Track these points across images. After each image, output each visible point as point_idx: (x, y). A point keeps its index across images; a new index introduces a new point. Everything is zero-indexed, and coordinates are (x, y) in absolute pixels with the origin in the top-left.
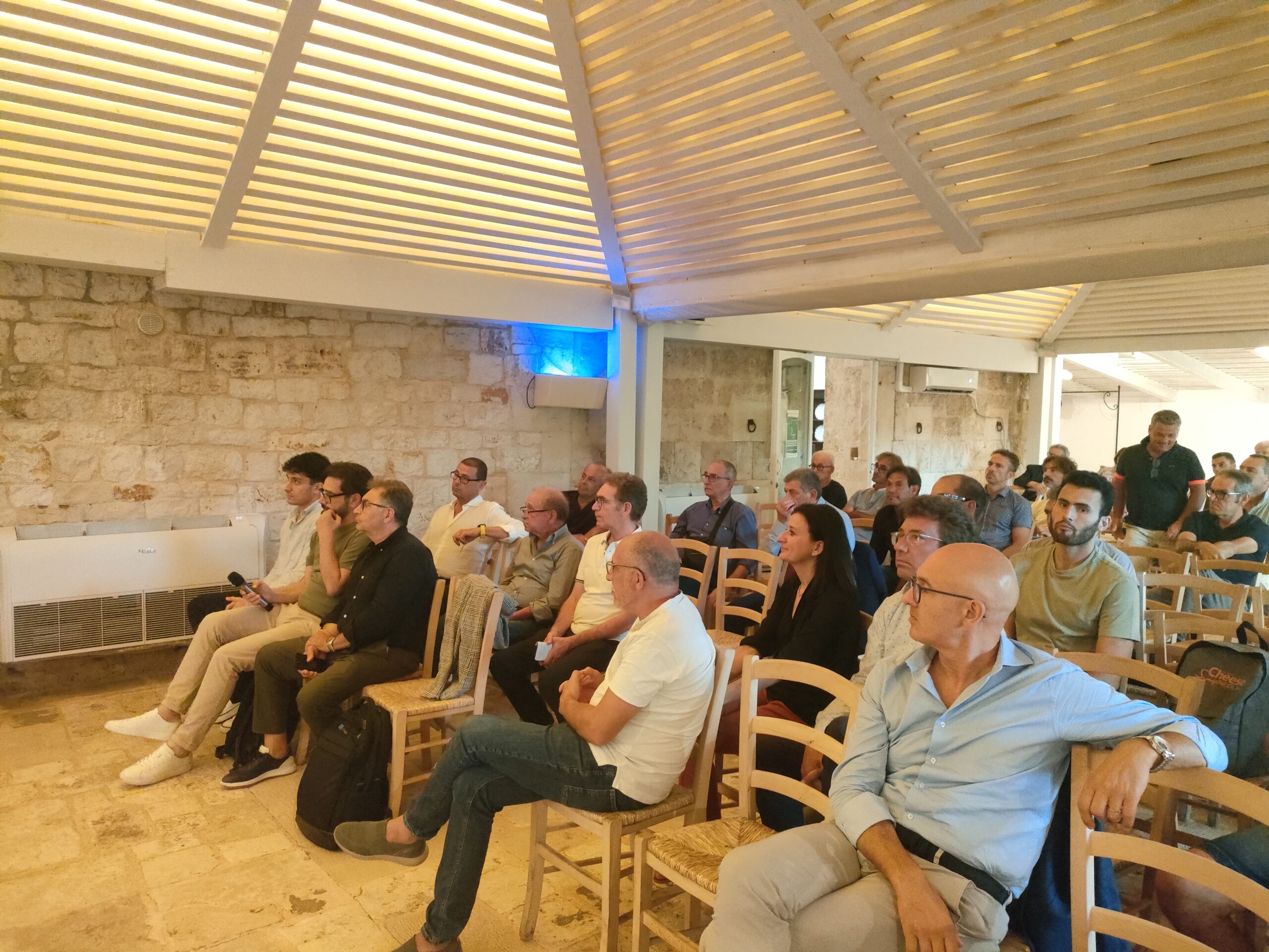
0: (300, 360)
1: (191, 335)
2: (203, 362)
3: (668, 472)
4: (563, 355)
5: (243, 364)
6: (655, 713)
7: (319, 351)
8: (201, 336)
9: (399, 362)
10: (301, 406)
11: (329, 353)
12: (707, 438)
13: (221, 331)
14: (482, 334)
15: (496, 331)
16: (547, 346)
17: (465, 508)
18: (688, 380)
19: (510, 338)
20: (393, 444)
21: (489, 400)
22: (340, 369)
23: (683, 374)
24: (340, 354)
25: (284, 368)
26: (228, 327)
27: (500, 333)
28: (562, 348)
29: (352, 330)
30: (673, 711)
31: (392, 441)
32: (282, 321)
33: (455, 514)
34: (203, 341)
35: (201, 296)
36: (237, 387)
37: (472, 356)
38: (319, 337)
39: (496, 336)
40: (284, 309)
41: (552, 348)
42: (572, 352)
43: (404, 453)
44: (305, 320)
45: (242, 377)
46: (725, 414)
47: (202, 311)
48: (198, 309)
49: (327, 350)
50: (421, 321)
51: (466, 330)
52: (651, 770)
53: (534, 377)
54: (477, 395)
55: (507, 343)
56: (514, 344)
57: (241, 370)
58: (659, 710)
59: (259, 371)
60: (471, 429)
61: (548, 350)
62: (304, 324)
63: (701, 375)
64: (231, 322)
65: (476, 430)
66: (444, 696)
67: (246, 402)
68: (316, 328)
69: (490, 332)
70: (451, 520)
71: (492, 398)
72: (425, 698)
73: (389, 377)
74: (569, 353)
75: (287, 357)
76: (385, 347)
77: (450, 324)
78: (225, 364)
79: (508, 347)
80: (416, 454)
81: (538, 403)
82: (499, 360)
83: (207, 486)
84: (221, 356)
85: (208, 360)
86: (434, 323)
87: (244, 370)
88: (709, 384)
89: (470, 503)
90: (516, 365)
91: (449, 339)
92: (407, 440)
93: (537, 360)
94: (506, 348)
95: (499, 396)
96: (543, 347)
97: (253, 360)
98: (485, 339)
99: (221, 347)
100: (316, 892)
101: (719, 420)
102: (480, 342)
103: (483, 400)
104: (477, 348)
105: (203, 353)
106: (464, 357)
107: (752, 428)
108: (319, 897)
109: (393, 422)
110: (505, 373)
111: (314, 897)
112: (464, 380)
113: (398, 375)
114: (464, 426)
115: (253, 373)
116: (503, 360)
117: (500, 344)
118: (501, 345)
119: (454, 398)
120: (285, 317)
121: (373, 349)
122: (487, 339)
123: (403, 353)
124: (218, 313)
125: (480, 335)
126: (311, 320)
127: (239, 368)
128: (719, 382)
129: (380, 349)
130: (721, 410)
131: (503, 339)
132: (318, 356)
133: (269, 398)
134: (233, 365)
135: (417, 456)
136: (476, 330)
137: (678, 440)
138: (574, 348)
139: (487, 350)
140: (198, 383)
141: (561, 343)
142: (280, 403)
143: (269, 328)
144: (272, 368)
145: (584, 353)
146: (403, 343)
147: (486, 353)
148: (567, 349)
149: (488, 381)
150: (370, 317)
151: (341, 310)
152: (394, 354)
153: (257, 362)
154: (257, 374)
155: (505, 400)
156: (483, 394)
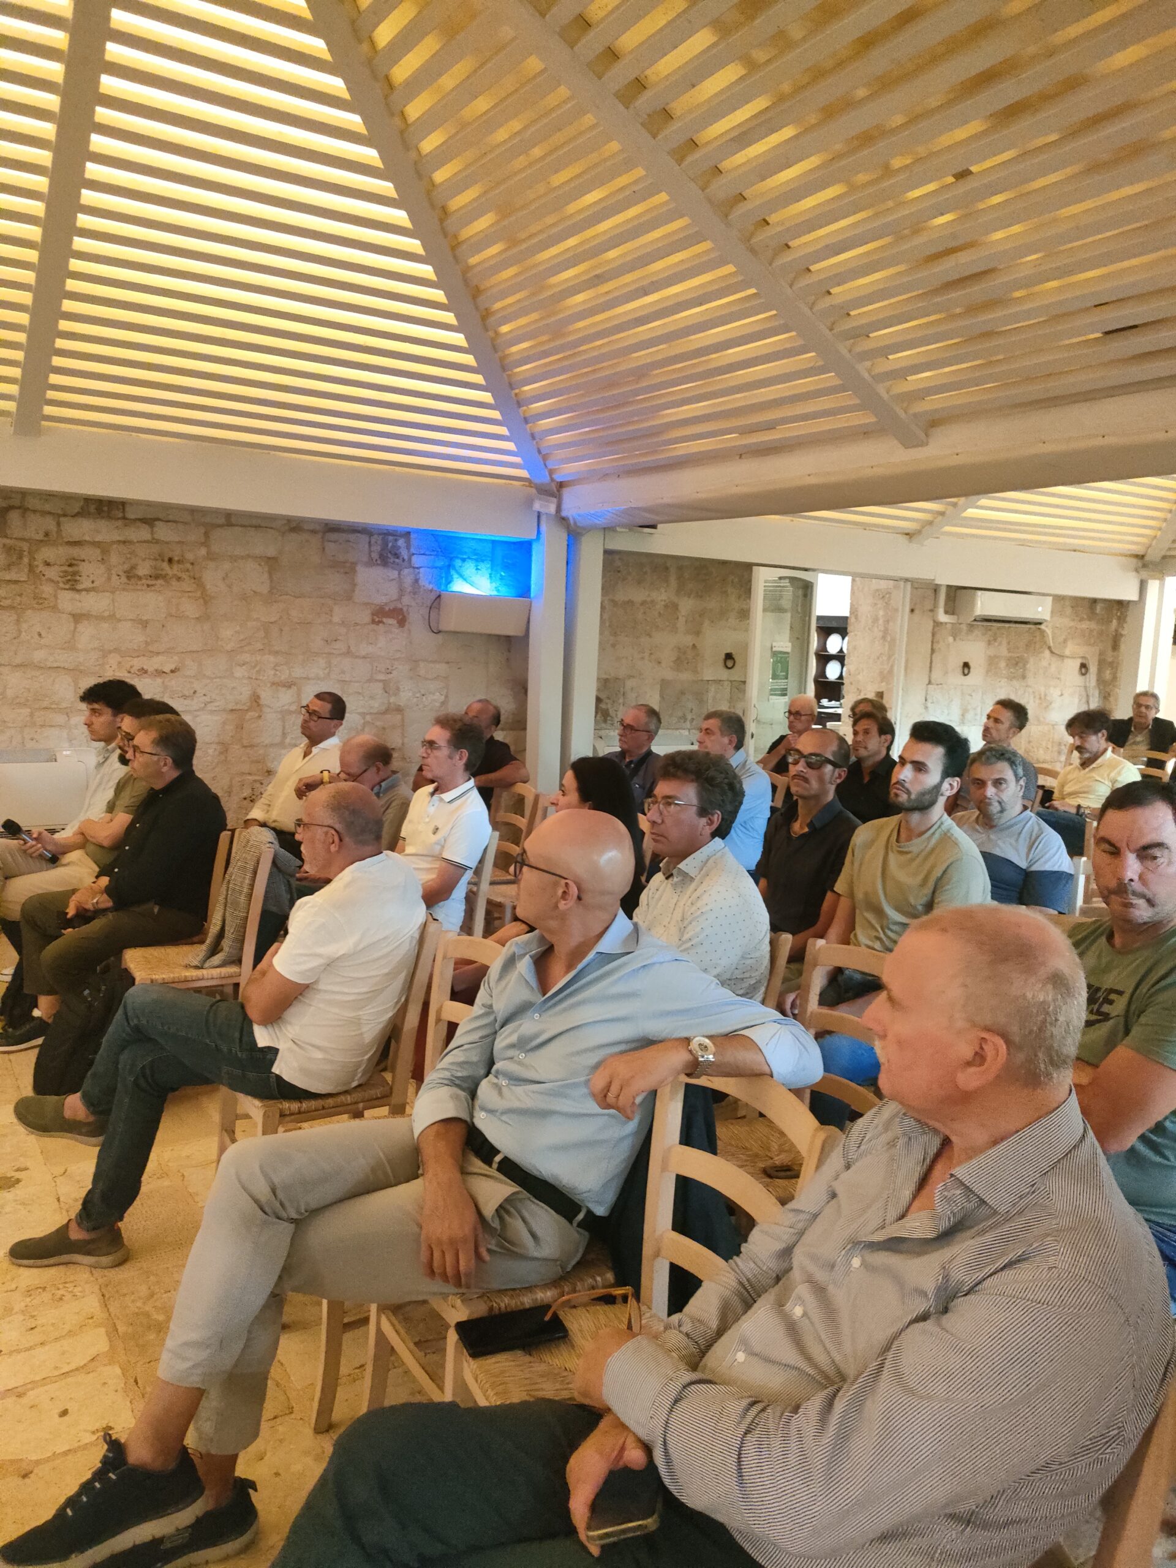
0: (143, 570)
1: (11, 538)
2: (26, 570)
4: (477, 569)
5: (74, 574)
6: (326, 991)
7: (166, 559)
8: (23, 539)
9: (266, 576)
10: (144, 624)
11: (179, 562)
12: (669, 675)
13: (47, 534)
14: (373, 541)
15: (391, 538)
16: (457, 558)
17: (315, 750)
18: (643, 603)
19: (408, 548)
20: (258, 672)
21: (381, 622)
22: (193, 581)
23: (638, 595)
24: (192, 564)
25: (124, 579)
26: (55, 529)
27: (396, 540)
28: (476, 560)
29: (206, 535)
30: (346, 990)
31: (257, 669)
32: (120, 523)
33: (305, 757)
34: (25, 546)
35: (24, 493)
36: (67, 600)
37: (360, 569)
38: (167, 543)
39: (390, 545)
40: (124, 509)
41: (464, 560)
42: (489, 566)
43: (273, 684)
44: (149, 522)
45: (73, 589)
46: (694, 645)
47: (24, 510)
48: (19, 508)
49: (176, 559)
50: (294, 526)
51: (352, 537)
52: (319, 1055)
53: (439, 596)
54: (365, 616)
55: (404, 553)
56: (413, 554)
57: (72, 580)
58: (329, 988)
59: (93, 582)
60: (357, 657)
61: (458, 563)
62: (147, 527)
63: (662, 596)
64: (59, 524)
65: (364, 657)
66: (207, 965)
67: (77, 618)
68: (163, 532)
69: (383, 539)
70: (300, 763)
71: (384, 620)
72: (187, 966)
73: (255, 592)
74: (485, 567)
75: (126, 567)
76: (249, 556)
77: (331, 529)
78: (52, 573)
79: (406, 557)
80: (288, 685)
81: (442, 627)
82: (394, 574)
83: (32, 715)
84: (48, 564)
85: (31, 568)
86: (311, 527)
87: (76, 581)
88: (673, 607)
89: (321, 745)
90: (417, 581)
91: (331, 547)
92: (277, 668)
93: (443, 575)
94: (404, 560)
95: (393, 618)
96: (451, 559)
97: (85, 568)
98: (377, 548)
99: (47, 553)
100: (18, 1170)
101: (685, 653)
102: (370, 552)
103: (373, 622)
104: (365, 559)
105: (26, 560)
106: (349, 570)
107: (730, 663)
108: (18, 1175)
109: (259, 646)
110: (402, 591)
111: (13, 1174)
112: (349, 597)
113: (264, 589)
114: (348, 653)
115: (86, 584)
116: (399, 574)
117: (396, 554)
118: (397, 556)
119: (336, 619)
120: (124, 518)
121: (234, 559)
122: (379, 548)
123: (272, 563)
124: (45, 513)
125: (370, 542)
126: (157, 523)
127: (69, 577)
128: (687, 605)
129: (242, 558)
130: (688, 640)
131: (400, 547)
132: (165, 565)
133: (106, 614)
134: (62, 574)
135: (290, 687)
136: (364, 538)
137: (631, 677)
138: (492, 561)
139: (379, 562)
140: (21, 595)
141: (476, 554)
142: (119, 620)
143: (104, 531)
144: (109, 579)
145: (506, 567)
146: (271, 552)
147: (378, 564)
148: (483, 561)
149: (380, 600)
150: (229, 519)
151: (193, 511)
152: (260, 565)
153: (91, 571)
154: (91, 585)
155: (402, 622)
156: (373, 614)
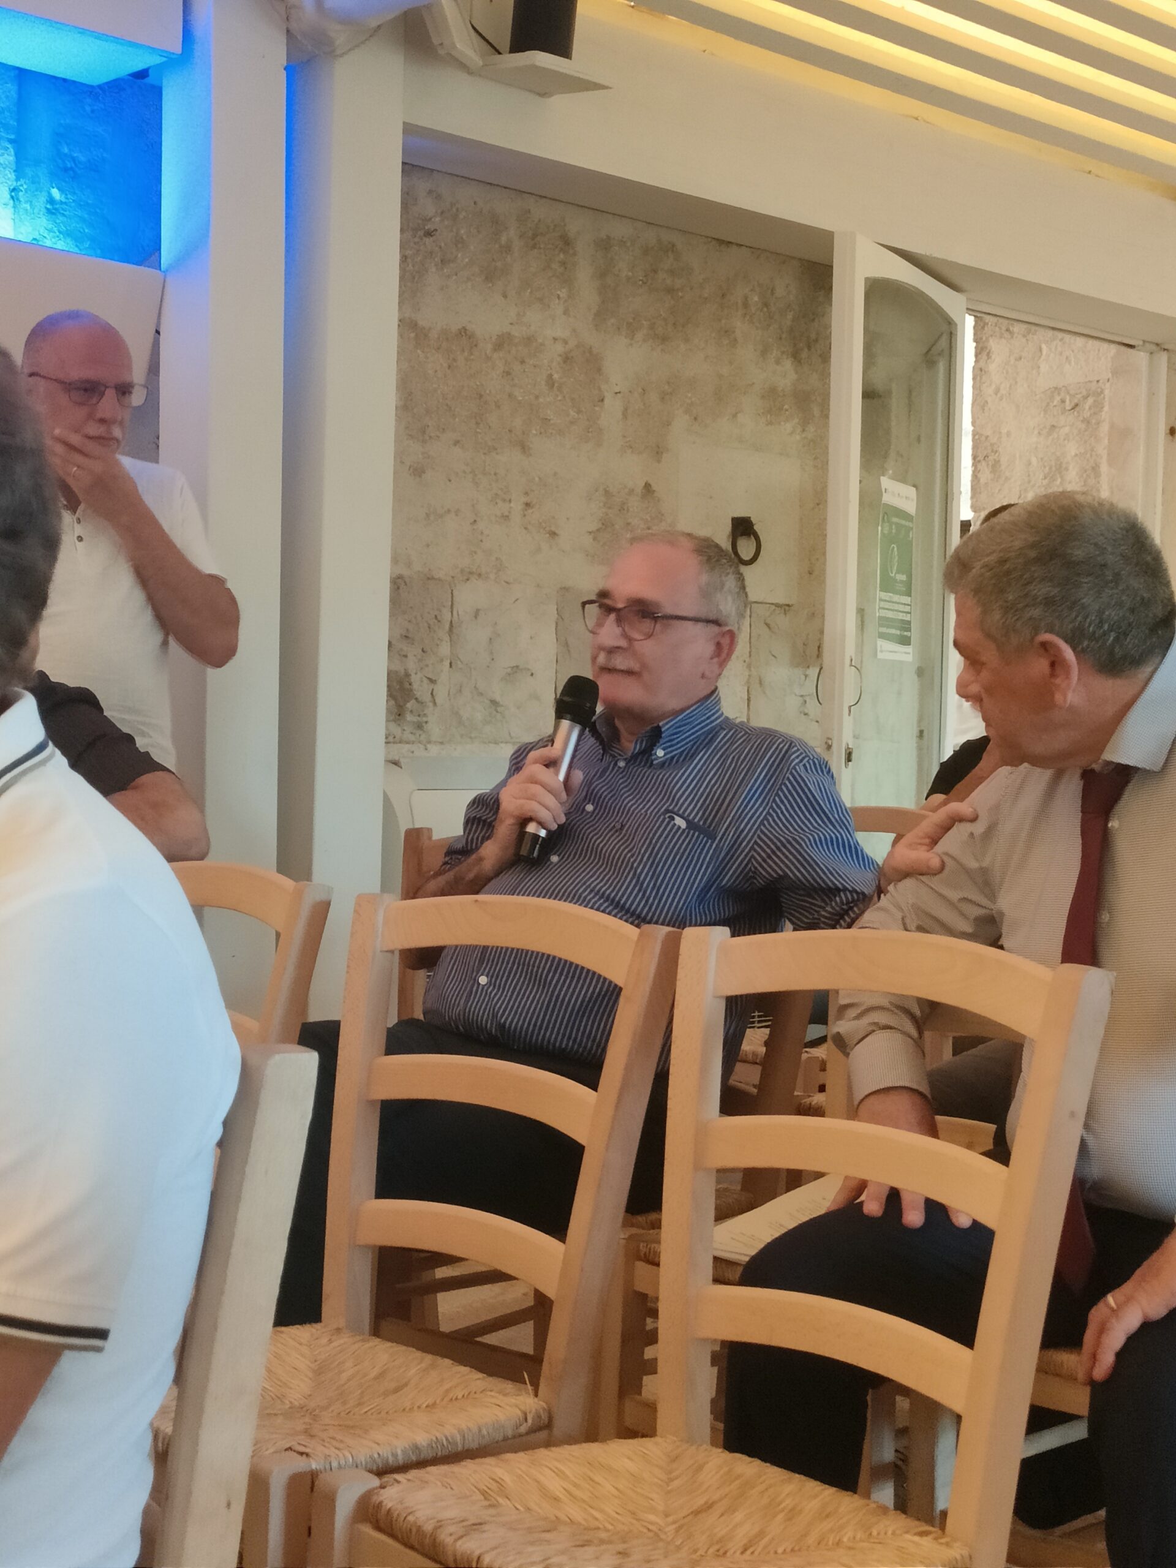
3: (427, 698)
23: (487, 314)
46: (647, 486)
63: (555, 325)
88: (585, 364)
101: (623, 508)
107: (745, 549)
128: (626, 361)
130: (633, 469)
137: (469, 575)
138: (17, 143)
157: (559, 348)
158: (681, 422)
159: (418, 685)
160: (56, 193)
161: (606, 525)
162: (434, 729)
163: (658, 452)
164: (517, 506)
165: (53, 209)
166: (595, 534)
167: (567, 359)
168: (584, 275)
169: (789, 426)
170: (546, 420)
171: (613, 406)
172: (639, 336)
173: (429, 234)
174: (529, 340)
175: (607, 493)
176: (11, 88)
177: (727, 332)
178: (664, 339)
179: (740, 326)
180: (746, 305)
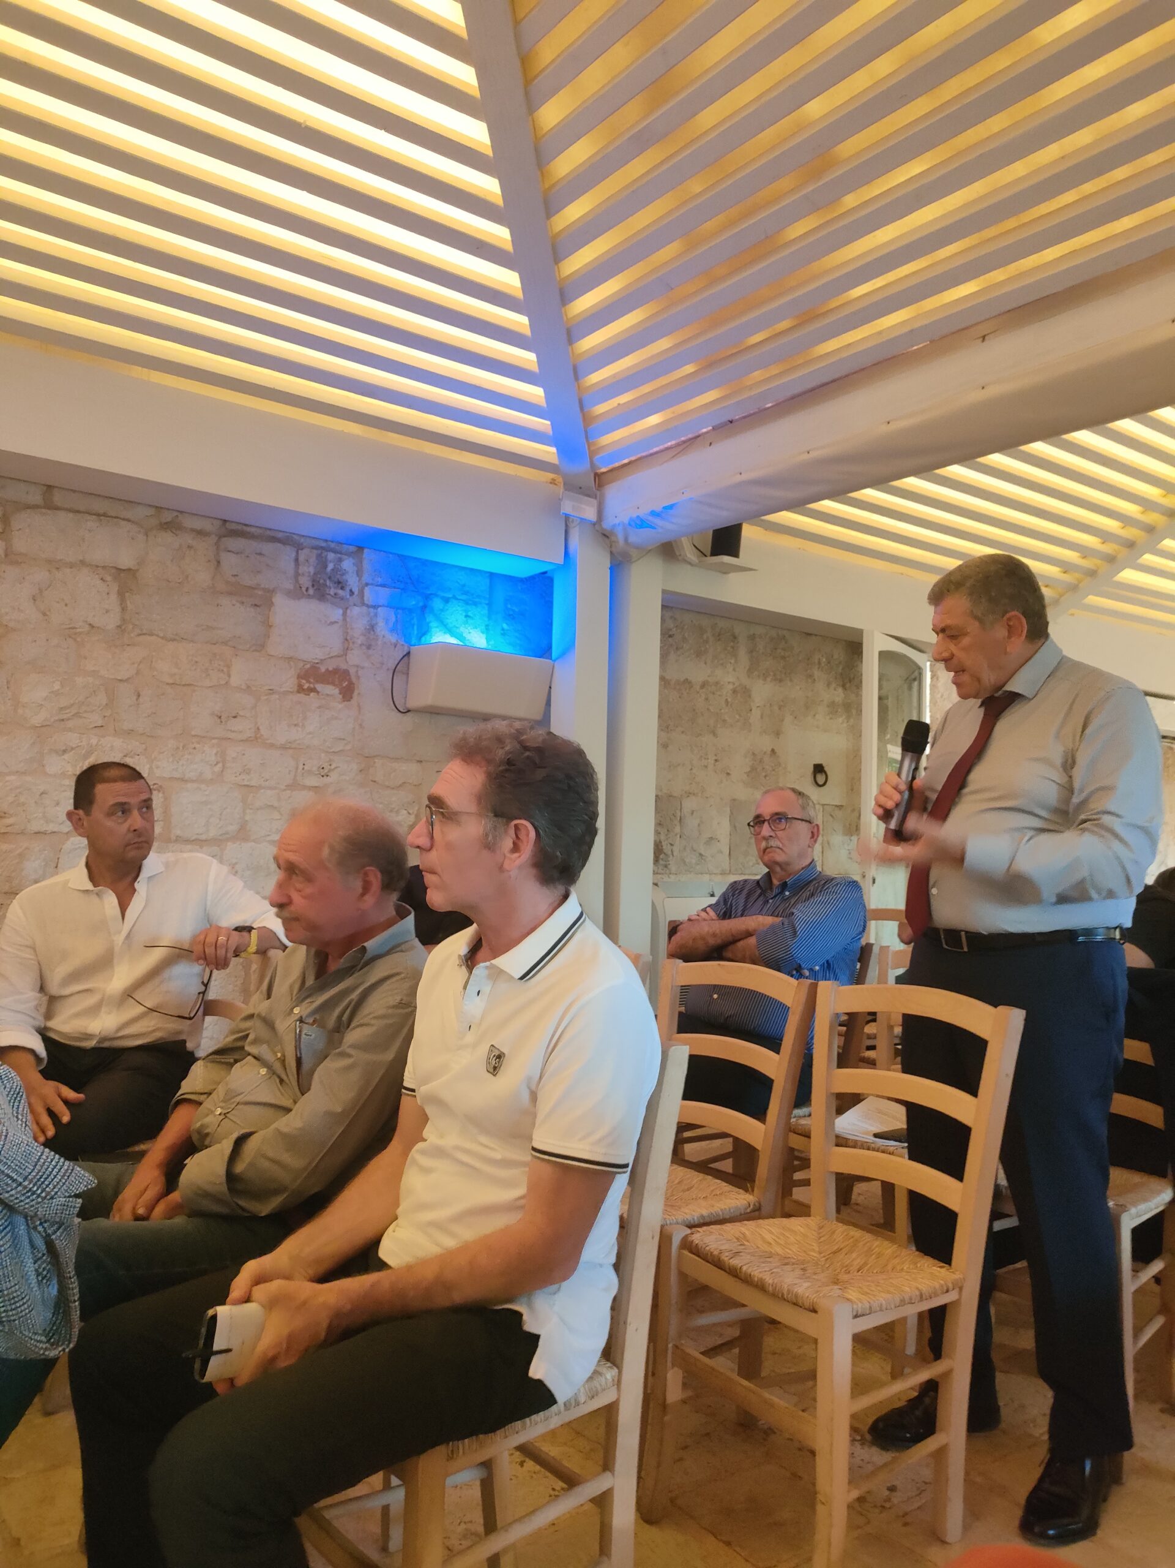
3: (669, 853)
4: (467, 616)
9: (114, 597)
12: (742, 793)
14: (302, 558)
15: (331, 556)
16: (436, 595)
18: (705, 684)
19: (359, 573)
21: (313, 690)
23: (697, 672)
27: (340, 560)
28: (467, 603)
37: (279, 600)
39: (330, 566)
41: (447, 601)
42: (485, 611)
46: (773, 750)
50: (167, 520)
51: (268, 548)
53: (408, 653)
54: (287, 679)
55: (352, 581)
56: (367, 584)
60: (272, 746)
61: (437, 604)
63: (730, 676)
65: (284, 747)
69: (319, 556)
71: (319, 687)
73: (92, 626)
74: (480, 613)
76: (83, 563)
77: (231, 530)
79: (356, 590)
81: (412, 703)
82: (336, 614)
86: (198, 524)
88: (743, 692)
90: (372, 628)
91: (230, 562)
93: (415, 621)
94: (352, 593)
95: (333, 684)
96: (428, 597)
98: (308, 570)
101: (761, 761)
102: (297, 575)
103: (300, 689)
104: (289, 585)
106: (262, 600)
107: (821, 779)
109: (96, 719)
110: (347, 642)
112: (260, 646)
113: (111, 622)
114: (256, 739)
116: (344, 614)
117: (339, 583)
118: (341, 585)
119: (235, 681)
121: (54, 564)
122: (312, 570)
123: (124, 579)
125: (297, 560)
128: (762, 691)
129: (71, 566)
130: (766, 743)
131: (345, 573)
136: (288, 553)
137: (689, 794)
138: (490, 605)
139: (311, 592)
141: (466, 593)
145: (510, 616)
146: (126, 560)
147: (309, 597)
148: (475, 604)
149: (312, 654)
150: (49, 497)
152: (102, 580)
155: (348, 693)
156: (299, 677)
157: (731, 687)
158: (788, 718)
159: (666, 848)
160: (505, 626)
161: (753, 769)
162: (673, 868)
163: (778, 734)
164: (711, 761)
165: (504, 633)
166: (748, 774)
167: (734, 691)
168: (742, 652)
169: (840, 720)
170: (724, 721)
171: (756, 713)
172: (769, 679)
173: (670, 636)
174: (717, 683)
175: (754, 754)
176: (487, 581)
177: (811, 676)
178: (781, 681)
179: (817, 673)
180: (819, 663)
